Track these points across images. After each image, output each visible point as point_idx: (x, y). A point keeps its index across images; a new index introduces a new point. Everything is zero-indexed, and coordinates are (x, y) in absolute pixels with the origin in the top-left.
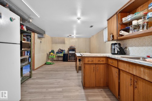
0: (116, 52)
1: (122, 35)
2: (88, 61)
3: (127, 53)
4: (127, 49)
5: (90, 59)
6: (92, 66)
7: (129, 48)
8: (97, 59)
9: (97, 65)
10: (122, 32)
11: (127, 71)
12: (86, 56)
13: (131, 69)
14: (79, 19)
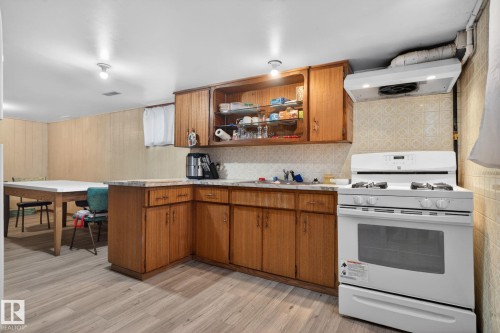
0: (200, 174)
1: (219, 139)
2: (157, 199)
3: (220, 175)
4: (221, 168)
5: (161, 193)
6: (164, 211)
7: (225, 164)
8: (176, 192)
9: (173, 208)
10: (222, 134)
11: (253, 204)
12: (153, 185)
13: (260, 199)
14: (104, 67)
